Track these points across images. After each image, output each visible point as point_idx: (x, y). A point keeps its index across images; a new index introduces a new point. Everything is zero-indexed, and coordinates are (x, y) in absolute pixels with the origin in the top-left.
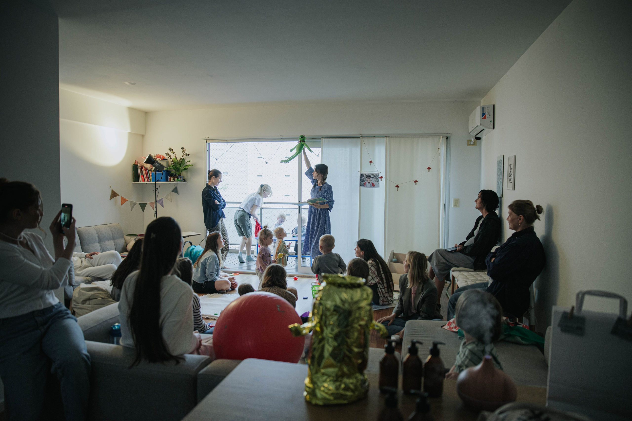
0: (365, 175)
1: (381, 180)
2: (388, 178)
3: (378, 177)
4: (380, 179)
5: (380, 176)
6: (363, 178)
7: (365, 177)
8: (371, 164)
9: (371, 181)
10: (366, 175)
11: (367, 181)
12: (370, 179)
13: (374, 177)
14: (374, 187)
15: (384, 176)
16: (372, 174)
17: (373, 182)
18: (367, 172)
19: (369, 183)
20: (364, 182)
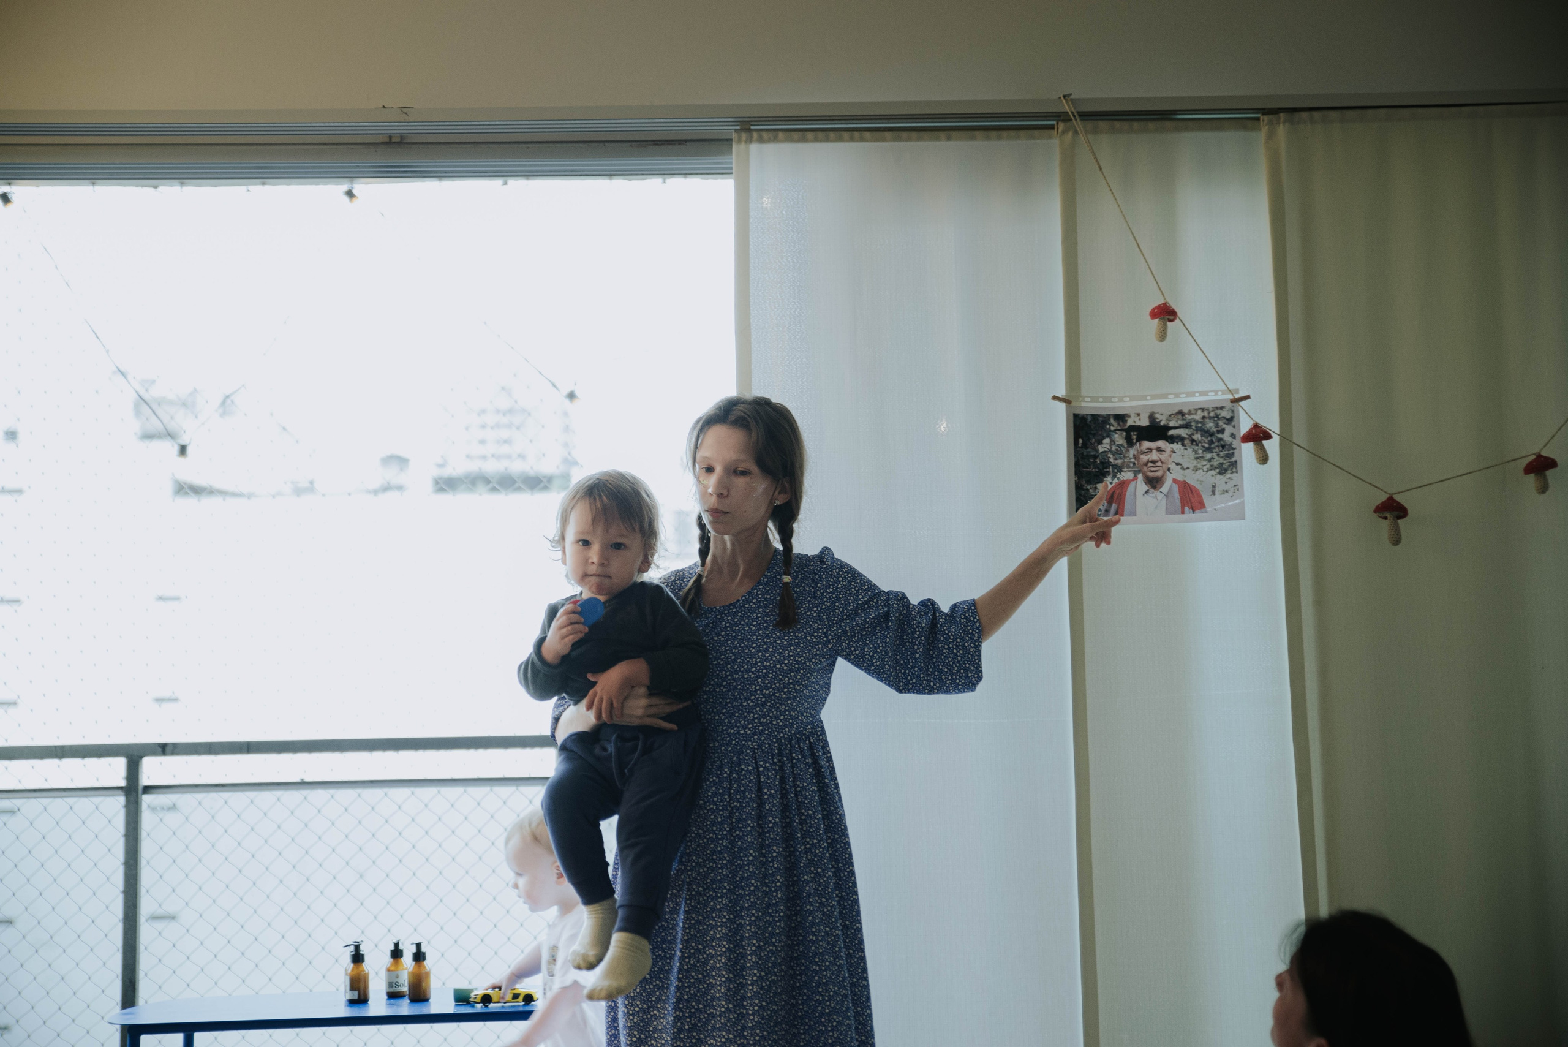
0: (1114, 425)
1: (1264, 458)
2: (1299, 435)
3: (1228, 429)
4: (1248, 450)
5: (1245, 426)
6: (1101, 449)
7: (1119, 438)
8: (1163, 335)
9: (1173, 466)
10: (1130, 422)
11: (1136, 473)
12: (1159, 449)
13: (1197, 437)
14: (1198, 514)
15: (1272, 424)
16: (1181, 413)
17: (1193, 479)
18: (1133, 398)
19: (1154, 483)
20: (1108, 479)
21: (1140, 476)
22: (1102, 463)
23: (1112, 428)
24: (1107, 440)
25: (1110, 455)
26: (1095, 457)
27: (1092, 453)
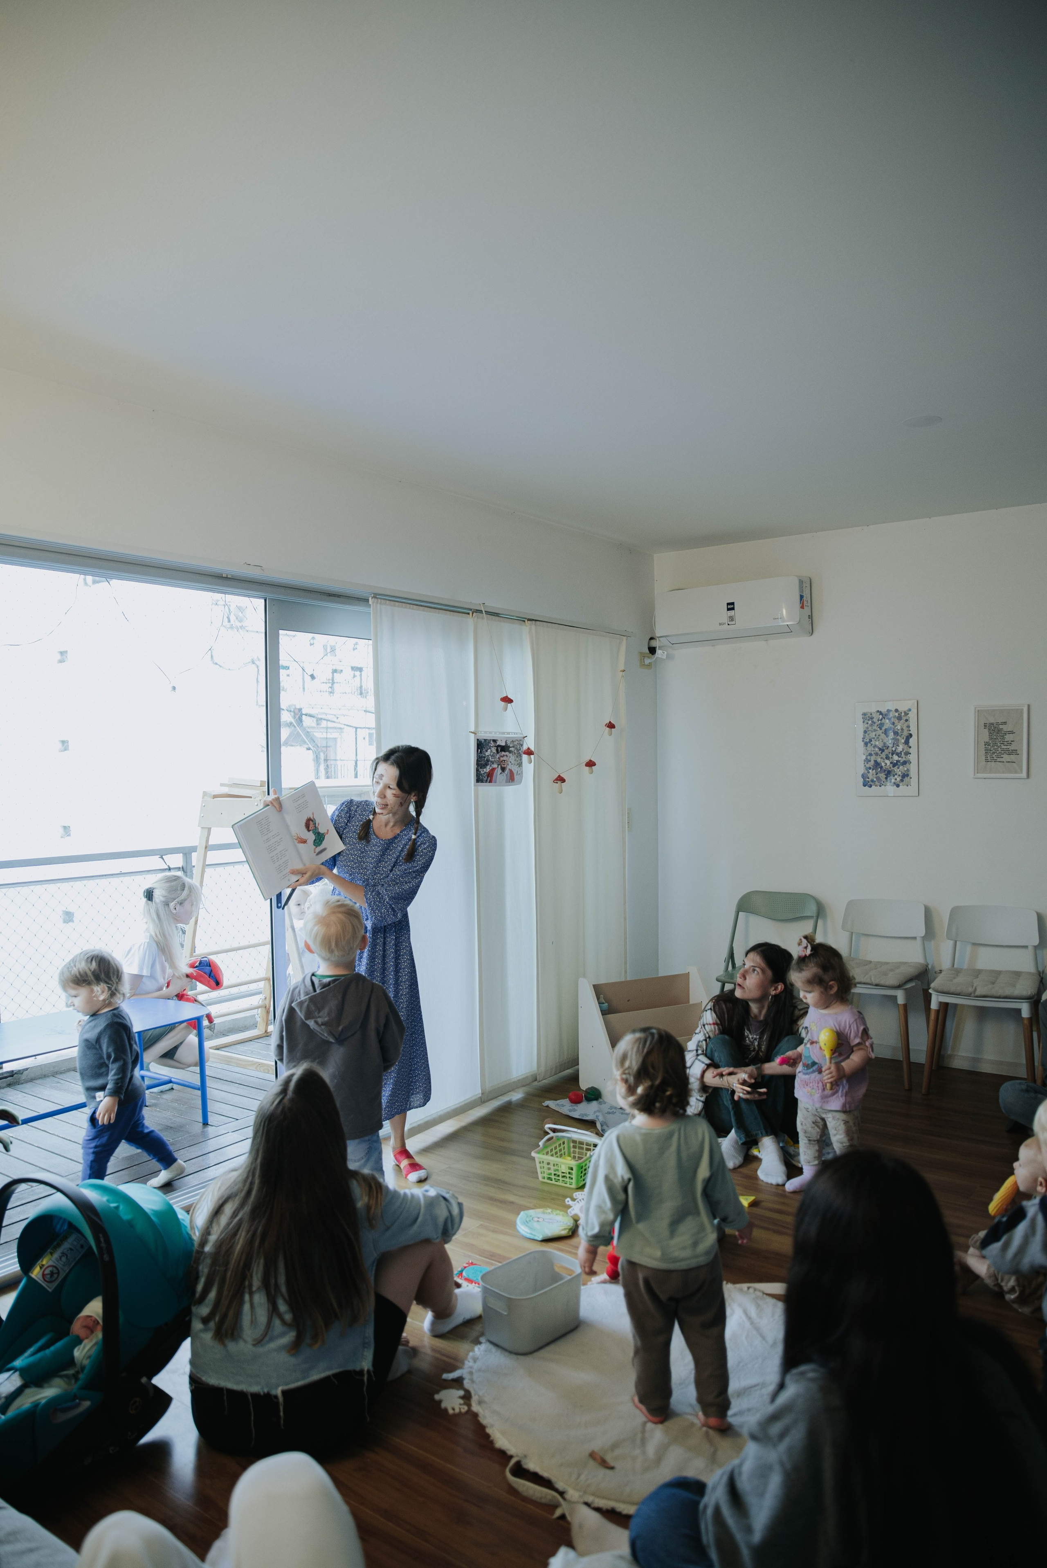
0: (492, 744)
1: (529, 762)
3: (522, 749)
4: (527, 758)
5: (525, 748)
6: (487, 754)
7: (494, 750)
8: (505, 708)
9: (510, 763)
10: (498, 743)
11: (498, 765)
12: (506, 756)
14: (513, 784)
16: (510, 741)
17: (513, 769)
18: (500, 733)
19: (503, 769)
20: (488, 767)
21: (499, 766)
22: (487, 760)
23: (492, 745)
24: (489, 750)
25: (490, 757)
26: (484, 757)
27: (484, 756)
